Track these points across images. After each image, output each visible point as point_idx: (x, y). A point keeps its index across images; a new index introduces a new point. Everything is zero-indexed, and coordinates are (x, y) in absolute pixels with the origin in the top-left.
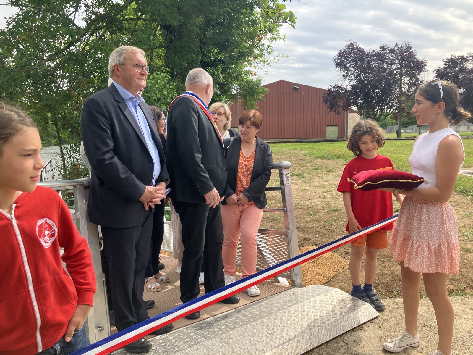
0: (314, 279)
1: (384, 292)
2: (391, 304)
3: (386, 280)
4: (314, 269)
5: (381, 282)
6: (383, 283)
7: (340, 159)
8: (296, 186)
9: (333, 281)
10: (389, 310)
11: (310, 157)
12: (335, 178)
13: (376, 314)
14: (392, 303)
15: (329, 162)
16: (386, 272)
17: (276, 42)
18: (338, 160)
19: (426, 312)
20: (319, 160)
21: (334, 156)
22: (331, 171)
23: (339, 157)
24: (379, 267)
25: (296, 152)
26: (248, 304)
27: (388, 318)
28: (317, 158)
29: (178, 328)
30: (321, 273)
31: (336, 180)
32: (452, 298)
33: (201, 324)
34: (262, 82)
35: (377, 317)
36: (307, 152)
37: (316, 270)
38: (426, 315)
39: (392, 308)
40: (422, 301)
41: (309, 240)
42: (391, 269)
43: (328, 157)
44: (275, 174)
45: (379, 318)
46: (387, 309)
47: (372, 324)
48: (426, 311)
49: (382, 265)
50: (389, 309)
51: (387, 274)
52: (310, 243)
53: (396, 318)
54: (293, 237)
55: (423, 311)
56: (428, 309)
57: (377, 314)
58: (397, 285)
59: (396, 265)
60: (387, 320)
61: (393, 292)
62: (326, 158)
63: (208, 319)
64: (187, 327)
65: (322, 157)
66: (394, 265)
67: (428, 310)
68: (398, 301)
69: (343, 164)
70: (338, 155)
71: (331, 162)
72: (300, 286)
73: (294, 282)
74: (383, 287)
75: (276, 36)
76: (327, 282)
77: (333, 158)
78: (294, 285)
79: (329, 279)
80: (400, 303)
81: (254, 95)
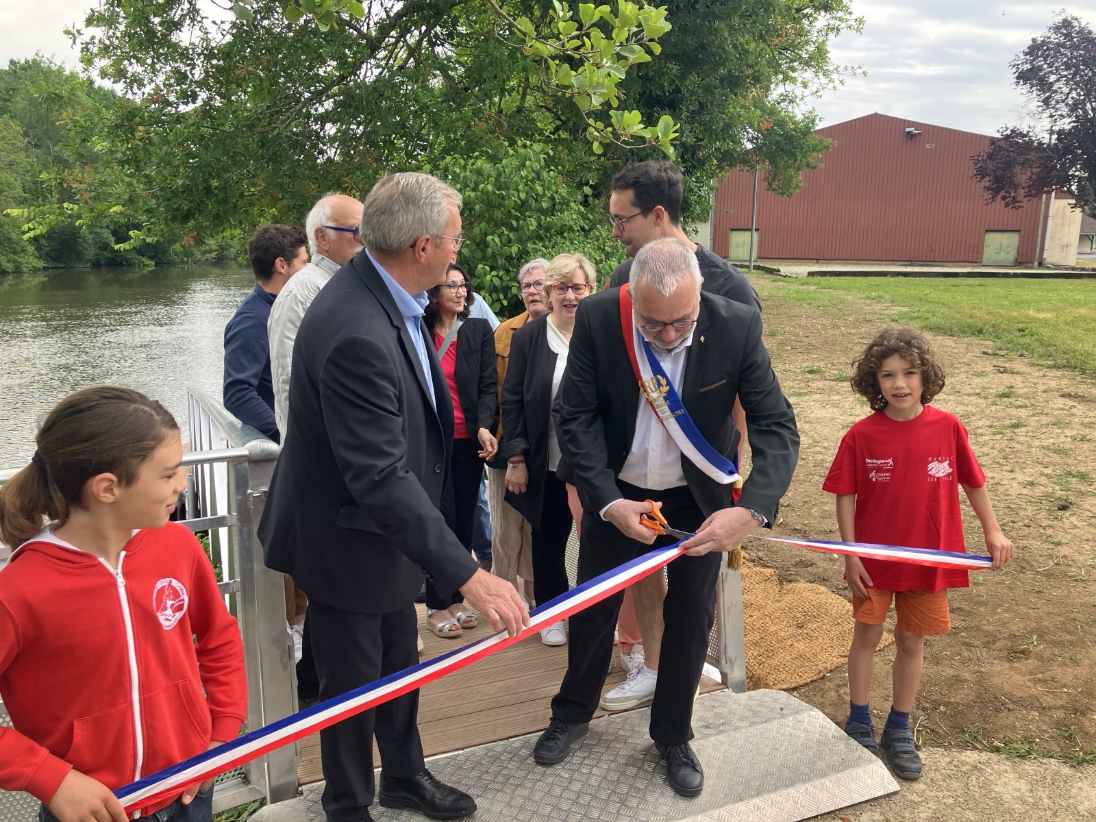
0: (787, 669)
1: (943, 728)
2: (943, 764)
3: (959, 697)
4: (795, 644)
5: (945, 699)
6: (947, 704)
7: (981, 336)
8: (835, 410)
9: (831, 680)
10: (932, 780)
13: (890, 787)
14: (948, 760)
15: (949, 342)
16: (967, 676)
17: (838, 37)
18: (975, 340)
19: (1022, 800)
21: (969, 327)
23: (980, 332)
24: (955, 660)
25: (877, 307)
27: (920, 799)
29: (443, 753)
30: (808, 656)
34: (817, 122)
35: (896, 793)
36: (905, 309)
37: (800, 646)
38: (1017, 806)
39: (941, 774)
40: (1026, 767)
41: (811, 565)
42: (983, 670)
43: (951, 331)
44: (798, 371)
45: (898, 797)
46: (928, 775)
47: (873, 808)
48: (1023, 793)
49: (966, 654)
50: (932, 775)
51: (966, 680)
52: (811, 573)
53: (939, 802)
54: (729, 578)
55: (1016, 794)
56: (1031, 791)
57: (892, 785)
58: (981, 715)
59: (1001, 659)
60: (914, 805)
61: (964, 731)
63: (510, 740)
65: (939, 330)
66: (995, 658)
68: (963, 758)
69: (984, 353)
70: (980, 325)
71: (954, 345)
72: (739, 688)
73: (724, 675)
74: (945, 713)
75: (840, 23)
76: (815, 681)
77: (964, 332)
78: (725, 683)
79: (822, 675)
80: (967, 763)
81: (795, 155)
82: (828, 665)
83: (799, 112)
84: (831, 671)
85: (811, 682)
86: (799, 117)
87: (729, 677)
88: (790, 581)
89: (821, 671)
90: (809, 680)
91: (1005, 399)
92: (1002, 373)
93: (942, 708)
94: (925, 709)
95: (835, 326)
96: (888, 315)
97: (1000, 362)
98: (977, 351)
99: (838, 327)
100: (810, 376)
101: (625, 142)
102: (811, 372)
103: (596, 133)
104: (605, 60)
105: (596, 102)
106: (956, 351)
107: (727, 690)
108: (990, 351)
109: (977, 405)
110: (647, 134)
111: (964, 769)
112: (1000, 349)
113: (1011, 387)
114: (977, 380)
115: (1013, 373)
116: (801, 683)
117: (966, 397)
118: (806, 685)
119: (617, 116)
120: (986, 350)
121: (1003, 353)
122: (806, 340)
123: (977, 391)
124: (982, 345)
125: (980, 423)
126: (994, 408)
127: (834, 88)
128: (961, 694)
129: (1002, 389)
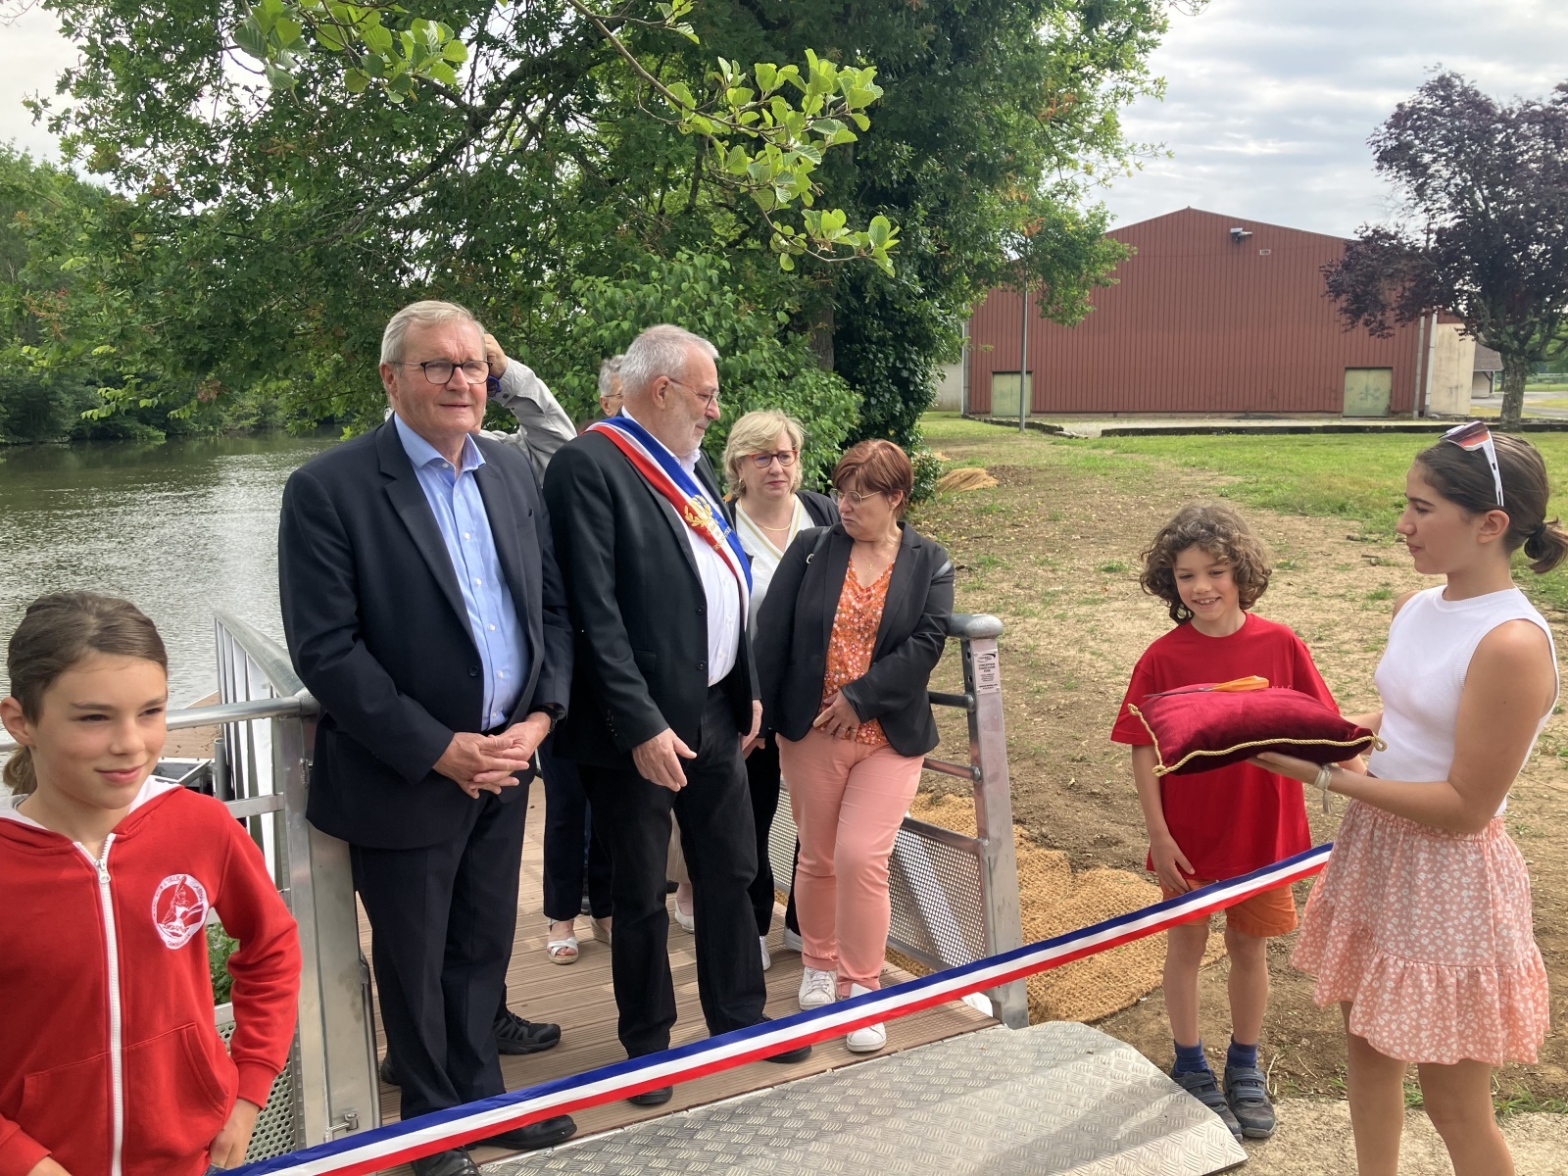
1: (1306, 1069)
2: (1308, 1121)
3: (1326, 1024)
4: (1097, 957)
5: (1308, 1027)
6: (1311, 1035)
7: (1344, 515)
8: (1144, 623)
9: (1147, 1007)
10: (1293, 1144)
11: (1242, 501)
12: (1293, 600)
13: (1234, 1155)
14: (1314, 1115)
15: (1300, 524)
17: (1131, 105)
18: (1336, 521)
20: (1270, 516)
21: (1327, 502)
22: (1294, 567)
23: (1342, 508)
25: (1200, 478)
26: (829, 1071)
28: (1264, 505)
29: (593, 1133)
30: (1115, 973)
31: (1296, 605)
32: (1536, 1117)
33: (660, 1127)
34: (1108, 221)
35: (1240, 1165)
36: (1239, 479)
37: (1103, 960)
39: (1306, 1136)
43: (1302, 508)
44: (1092, 569)
45: (1245, 1171)
46: (1287, 1137)
50: (1292, 1137)
52: (1115, 855)
54: (999, 864)
56: (1432, 1155)
57: (1237, 1153)
61: (1336, 1073)
62: (1294, 511)
63: (690, 1111)
64: (619, 1131)
65: (1285, 507)
67: (1427, 1159)
68: (1336, 1112)
69: (1349, 538)
70: (1342, 499)
71: (1307, 528)
72: (1018, 1021)
73: (996, 1004)
74: (1308, 1048)
75: (1131, 85)
76: (1126, 1009)
77: (1321, 510)
78: (998, 1017)
79: (1135, 1000)
80: (1341, 1118)
81: (1078, 268)
82: (1143, 986)
83: (1081, 208)
84: (1148, 994)
85: (1121, 1010)
86: (1083, 215)
87: (1004, 1007)
88: (1087, 868)
89: (1133, 995)
90: (1116, 1008)
91: (1378, 602)
92: (1374, 565)
93: (1305, 1041)
94: (1280, 1043)
95: (1142, 505)
96: (1214, 488)
97: (1369, 549)
98: (1339, 535)
99: (1145, 506)
100: (1108, 576)
101: (823, 253)
102: (1109, 570)
103: (783, 242)
104: (792, 140)
105: (782, 197)
106: (1310, 535)
107: (1000, 1026)
108: (1357, 535)
109: (1341, 611)
110: (855, 241)
111: (1338, 1127)
112: (1370, 533)
113: (1387, 584)
114: (1340, 576)
115: (1388, 565)
116: (1107, 1012)
117: (1325, 600)
118: (1113, 1015)
119: (812, 217)
120: (1352, 534)
121: (1374, 537)
122: (1102, 526)
123: (1341, 592)
124: (1345, 527)
125: (1346, 636)
126: (1364, 615)
127: (1129, 174)
128: (1331, 1020)
129: (1375, 588)
